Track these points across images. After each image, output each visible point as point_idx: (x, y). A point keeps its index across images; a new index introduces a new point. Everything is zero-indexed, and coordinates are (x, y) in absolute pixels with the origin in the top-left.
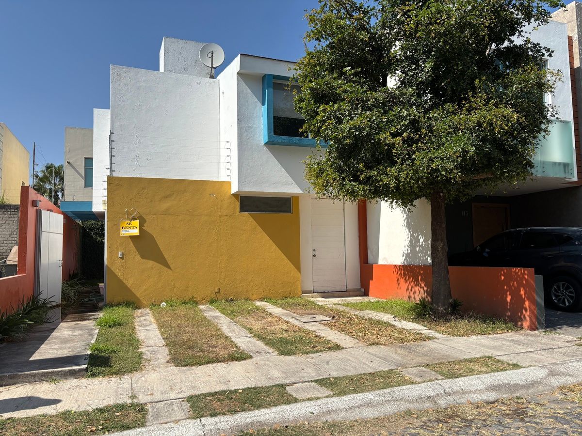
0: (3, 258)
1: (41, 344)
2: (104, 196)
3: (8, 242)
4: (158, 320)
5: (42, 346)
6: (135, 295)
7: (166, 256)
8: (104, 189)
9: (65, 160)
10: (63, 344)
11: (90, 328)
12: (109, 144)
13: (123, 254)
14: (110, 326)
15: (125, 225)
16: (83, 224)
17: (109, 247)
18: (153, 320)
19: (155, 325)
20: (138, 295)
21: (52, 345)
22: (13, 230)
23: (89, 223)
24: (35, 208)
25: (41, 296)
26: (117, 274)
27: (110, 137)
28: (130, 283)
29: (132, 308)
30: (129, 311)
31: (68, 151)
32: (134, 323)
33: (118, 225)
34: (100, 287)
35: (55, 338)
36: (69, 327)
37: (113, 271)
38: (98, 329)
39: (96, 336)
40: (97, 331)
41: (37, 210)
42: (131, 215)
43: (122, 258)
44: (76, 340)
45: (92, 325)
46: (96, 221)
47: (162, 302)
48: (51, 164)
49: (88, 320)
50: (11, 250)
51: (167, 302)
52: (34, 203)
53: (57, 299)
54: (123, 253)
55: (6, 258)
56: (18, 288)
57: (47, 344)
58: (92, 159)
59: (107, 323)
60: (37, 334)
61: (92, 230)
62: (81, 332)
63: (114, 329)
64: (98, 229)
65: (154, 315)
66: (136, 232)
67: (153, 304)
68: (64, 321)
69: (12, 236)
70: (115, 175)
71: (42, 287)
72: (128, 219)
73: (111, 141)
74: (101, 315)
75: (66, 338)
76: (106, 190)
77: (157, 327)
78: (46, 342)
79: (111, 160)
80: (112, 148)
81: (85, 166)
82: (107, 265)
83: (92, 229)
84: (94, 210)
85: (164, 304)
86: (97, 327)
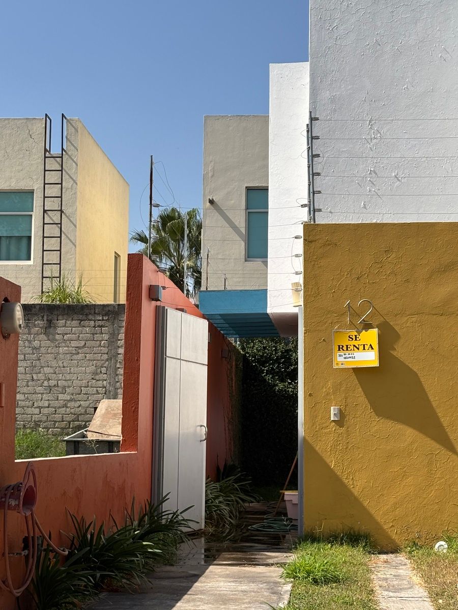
0: (79, 428)
1: (177, 601)
2: (297, 273)
3: (90, 390)
4: (428, 580)
5: (179, 604)
6: (370, 516)
7: (445, 421)
8: (297, 256)
9: (204, 196)
10: (221, 605)
11: (272, 580)
12: (305, 147)
13: (341, 414)
14: (315, 582)
15: (345, 342)
16: (243, 349)
17: (309, 395)
18: (417, 579)
19: (421, 590)
20: (379, 518)
21: (199, 603)
22: (99, 363)
23: (256, 347)
24: (154, 303)
25: (166, 506)
26: (328, 461)
27: (310, 128)
28: (358, 484)
29: (364, 547)
30: (356, 554)
31: (210, 175)
32: (370, 580)
33: (327, 342)
34: (286, 498)
35: (202, 592)
36: (228, 576)
37: (319, 451)
38: (291, 585)
39: (286, 597)
40: (288, 587)
41: (157, 308)
42: (359, 316)
43: (340, 423)
44: (247, 601)
45: (276, 575)
46: (273, 340)
47: (438, 540)
48: (173, 210)
49: (267, 565)
50: (96, 409)
51: (449, 540)
52: (153, 293)
53: (197, 516)
54: (340, 410)
55: (85, 426)
56: (125, 481)
57: (189, 601)
58: (266, 189)
59: (309, 573)
60: (165, 583)
61: (263, 364)
62: (253, 586)
63: (325, 589)
64: (277, 361)
65: (418, 568)
66: (369, 358)
67: (415, 544)
68: (215, 562)
69: (97, 377)
70: (321, 219)
71: (168, 486)
72: (352, 325)
73: (312, 138)
74: (292, 558)
75: (225, 595)
76: (302, 259)
77: (426, 594)
78: (186, 597)
79: (311, 184)
80: (314, 156)
81: (247, 208)
82: (304, 438)
83: (263, 361)
84: (270, 310)
85: (441, 546)
86: (288, 580)
